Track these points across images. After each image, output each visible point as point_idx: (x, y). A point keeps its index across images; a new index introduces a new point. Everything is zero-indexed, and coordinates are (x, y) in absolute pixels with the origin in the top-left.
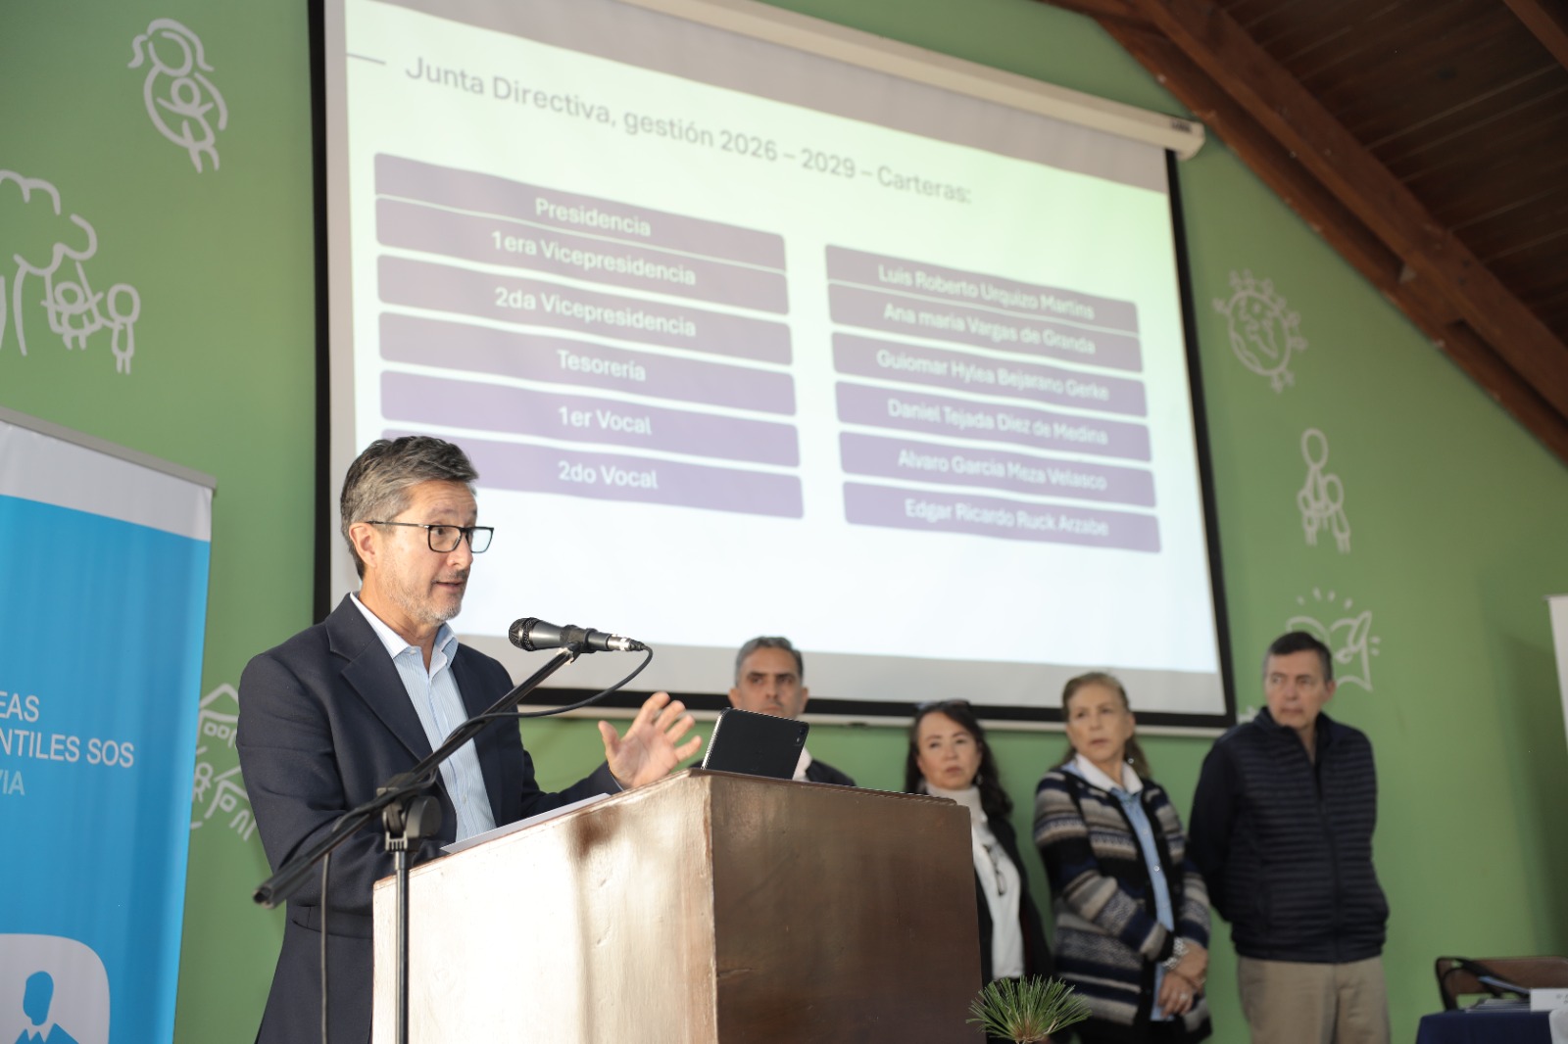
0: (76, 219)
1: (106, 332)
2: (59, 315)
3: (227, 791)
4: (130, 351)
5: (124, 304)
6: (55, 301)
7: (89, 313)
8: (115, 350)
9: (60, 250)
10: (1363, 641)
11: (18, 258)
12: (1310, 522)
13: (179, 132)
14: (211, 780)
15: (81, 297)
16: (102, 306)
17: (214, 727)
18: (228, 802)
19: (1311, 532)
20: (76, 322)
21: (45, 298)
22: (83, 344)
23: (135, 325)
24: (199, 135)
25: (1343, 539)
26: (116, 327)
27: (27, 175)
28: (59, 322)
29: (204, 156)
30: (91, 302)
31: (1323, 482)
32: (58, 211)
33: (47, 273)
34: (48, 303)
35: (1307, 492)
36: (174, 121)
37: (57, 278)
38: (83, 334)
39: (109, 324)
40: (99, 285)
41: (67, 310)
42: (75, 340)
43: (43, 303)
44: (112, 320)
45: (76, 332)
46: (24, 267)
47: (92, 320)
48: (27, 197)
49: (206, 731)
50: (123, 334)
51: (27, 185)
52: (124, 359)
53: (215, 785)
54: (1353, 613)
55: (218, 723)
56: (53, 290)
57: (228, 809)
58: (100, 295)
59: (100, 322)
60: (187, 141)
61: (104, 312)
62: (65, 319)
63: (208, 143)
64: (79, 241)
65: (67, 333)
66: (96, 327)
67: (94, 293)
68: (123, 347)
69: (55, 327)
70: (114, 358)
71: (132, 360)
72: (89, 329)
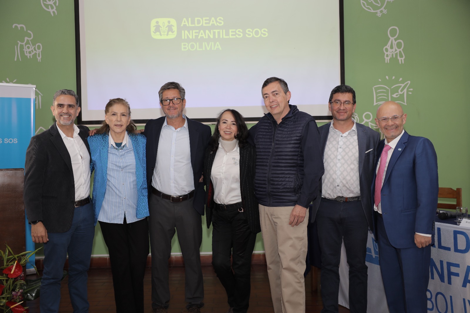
0: (29, 31)
1: (36, 54)
2: (27, 52)
4: (41, 57)
5: (39, 48)
6: (26, 49)
7: (32, 50)
8: (38, 57)
9: (26, 38)
10: (405, 90)
11: (18, 42)
12: (387, 56)
13: (48, 8)
15: (30, 47)
16: (35, 49)
19: (387, 59)
20: (30, 53)
21: (24, 49)
22: (31, 57)
23: (41, 51)
24: (52, 8)
25: (401, 60)
26: (38, 52)
27: (19, 24)
28: (27, 53)
29: (54, 12)
30: (32, 48)
31: (395, 43)
32: (25, 30)
33: (24, 44)
34: (24, 50)
35: (388, 46)
36: (47, 6)
37: (26, 44)
38: (31, 55)
39: (36, 52)
40: (34, 44)
41: (28, 50)
42: (30, 56)
43: (23, 50)
44: (37, 51)
45: (30, 55)
46: (20, 43)
47: (33, 52)
48: (19, 29)
50: (39, 54)
51: (19, 26)
52: (39, 59)
54: (402, 82)
56: (25, 46)
58: (34, 46)
59: (34, 52)
60: (50, 10)
61: (35, 50)
62: (28, 52)
63: (54, 10)
64: (29, 36)
65: (28, 55)
66: (34, 53)
67: (33, 46)
68: (39, 56)
69: (26, 54)
70: (38, 59)
72: (32, 54)
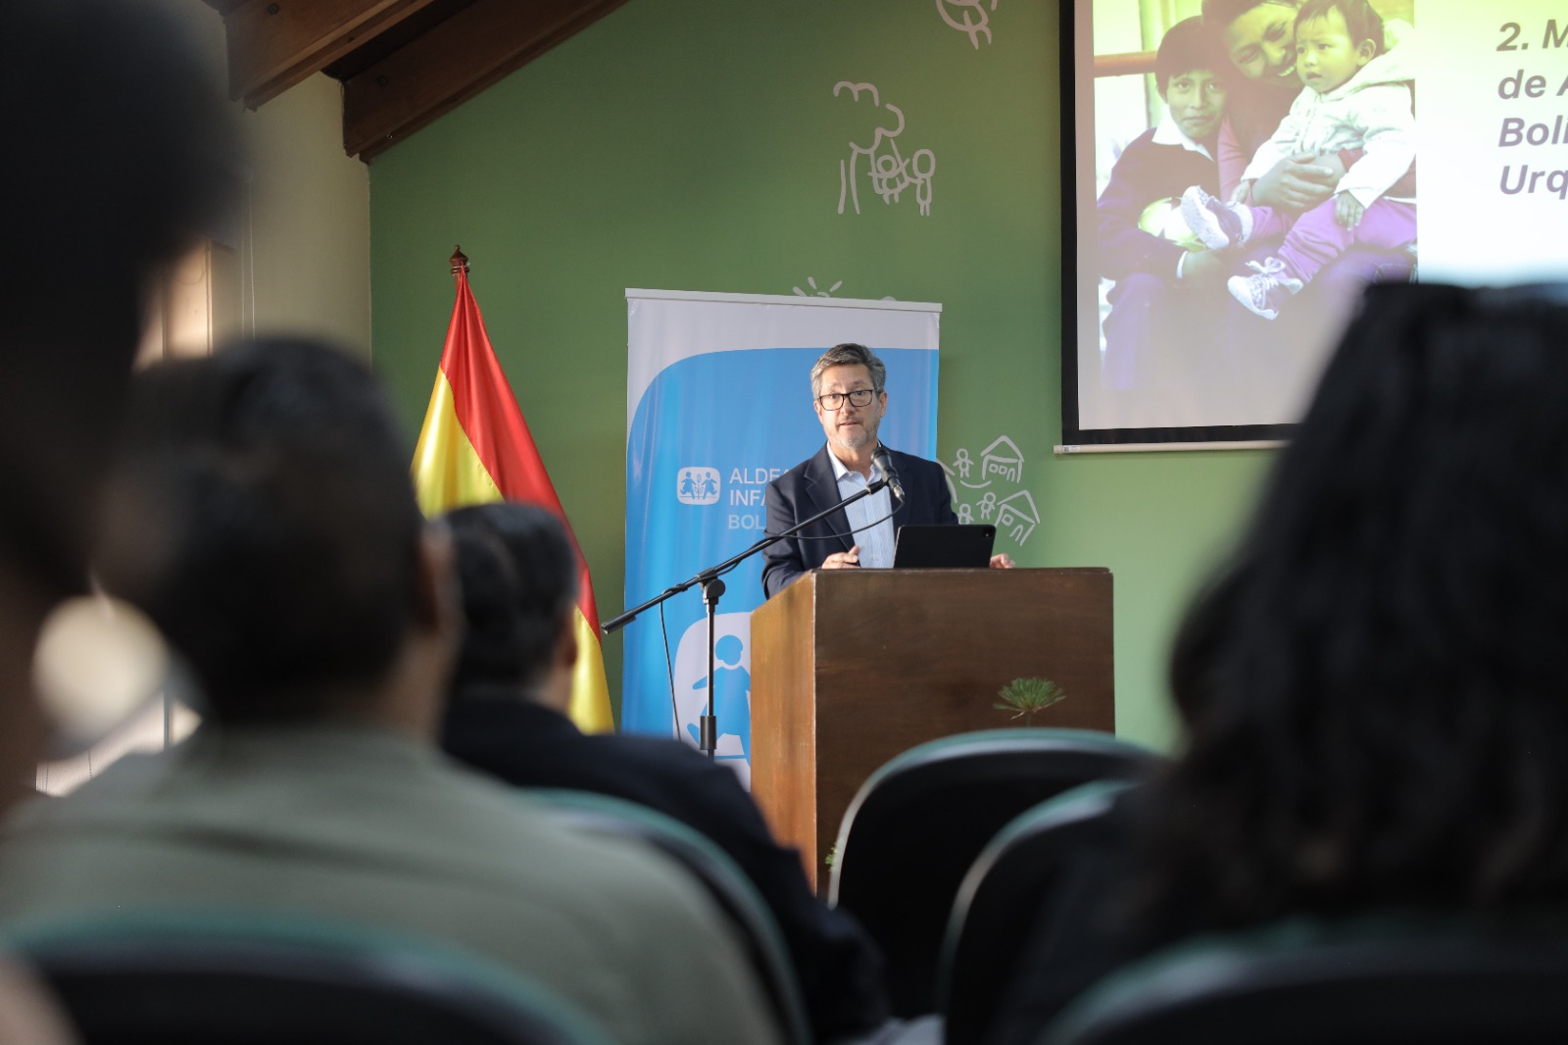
0: (889, 107)
1: (913, 186)
2: (880, 181)
3: (1006, 511)
4: (929, 199)
5: (924, 165)
6: (878, 171)
7: (900, 176)
8: (919, 199)
9: (879, 132)
11: (852, 145)
13: (961, 21)
14: (995, 504)
15: (894, 165)
16: (909, 169)
17: (996, 466)
18: (1008, 520)
20: (891, 184)
21: (870, 170)
22: (897, 200)
23: (932, 179)
24: (976, 19)
26: (919, 182)
27: (855, 83)
28: (881, 186)
29: (980, 35)
30: (899, 166)
32: (877, 103)
33: (871, 152)
34: (873, 174)
36: (956, 12)
37: (878, 154)
38: (896, 192)
39: (913, 181)
40: (906, 154)
41: (886, 175)
42: (891, 197)
43: (869, 174)
44: (916, 178)
45: (891, 192)
46: (856, 150)
47: (902, 181)
48: (856, 98)
49: (991, 470)
50: (924, 186)
51: (856, 89)
52: (925, 205)
53: (998, 508)
55: (999, 464)
56: (876, 161)
57: (1008, 524)
58: (907, 161)
59: (908, 180)
60: (969, 28)
61: (911, 174)
62: (884, 183)
63: (983, 26)
64: (892, 124)
65: (885, 192)
66: (906, 184)
67: (903, 161)
68: (924, 197)
69: (878, 191)
70: (918, 206)
71: (931, 204)
72: (901, 187)
